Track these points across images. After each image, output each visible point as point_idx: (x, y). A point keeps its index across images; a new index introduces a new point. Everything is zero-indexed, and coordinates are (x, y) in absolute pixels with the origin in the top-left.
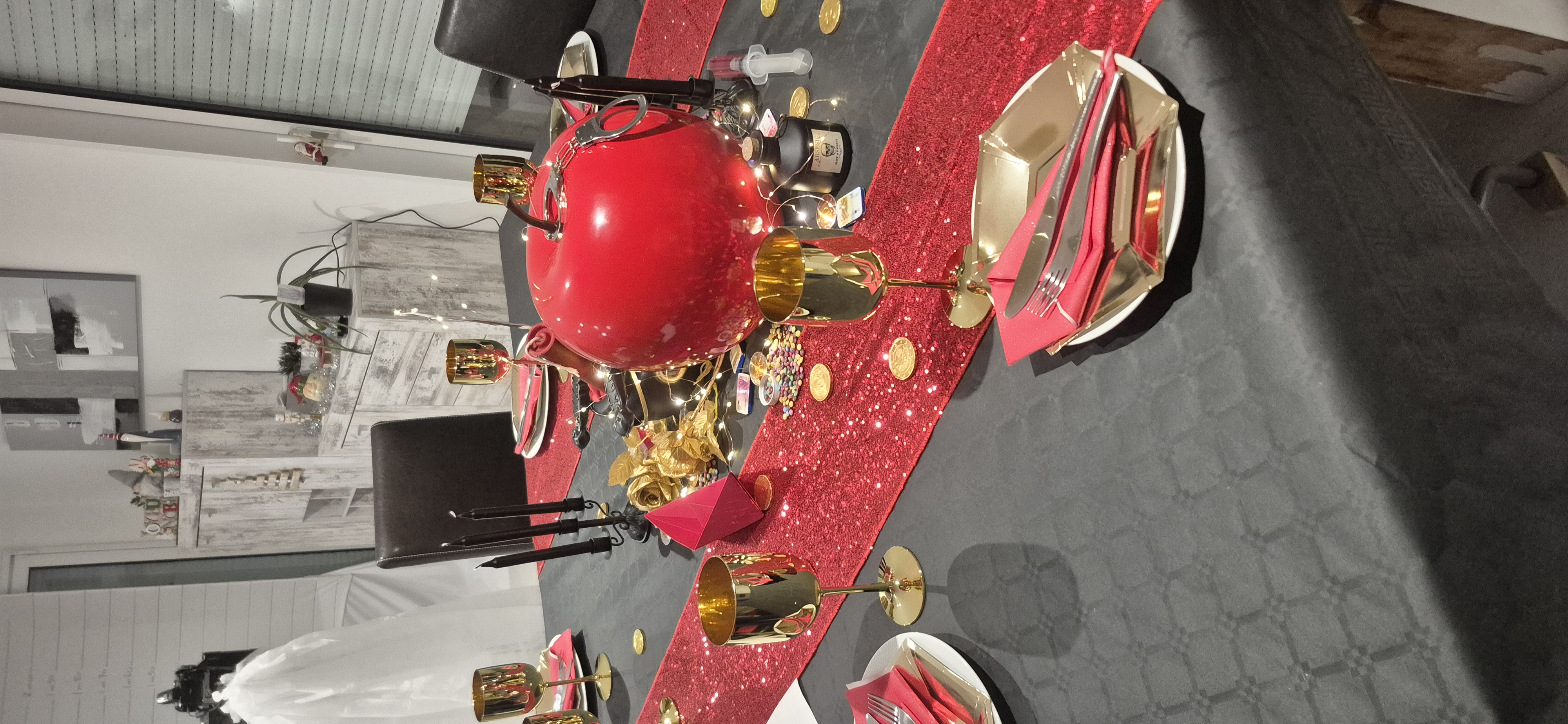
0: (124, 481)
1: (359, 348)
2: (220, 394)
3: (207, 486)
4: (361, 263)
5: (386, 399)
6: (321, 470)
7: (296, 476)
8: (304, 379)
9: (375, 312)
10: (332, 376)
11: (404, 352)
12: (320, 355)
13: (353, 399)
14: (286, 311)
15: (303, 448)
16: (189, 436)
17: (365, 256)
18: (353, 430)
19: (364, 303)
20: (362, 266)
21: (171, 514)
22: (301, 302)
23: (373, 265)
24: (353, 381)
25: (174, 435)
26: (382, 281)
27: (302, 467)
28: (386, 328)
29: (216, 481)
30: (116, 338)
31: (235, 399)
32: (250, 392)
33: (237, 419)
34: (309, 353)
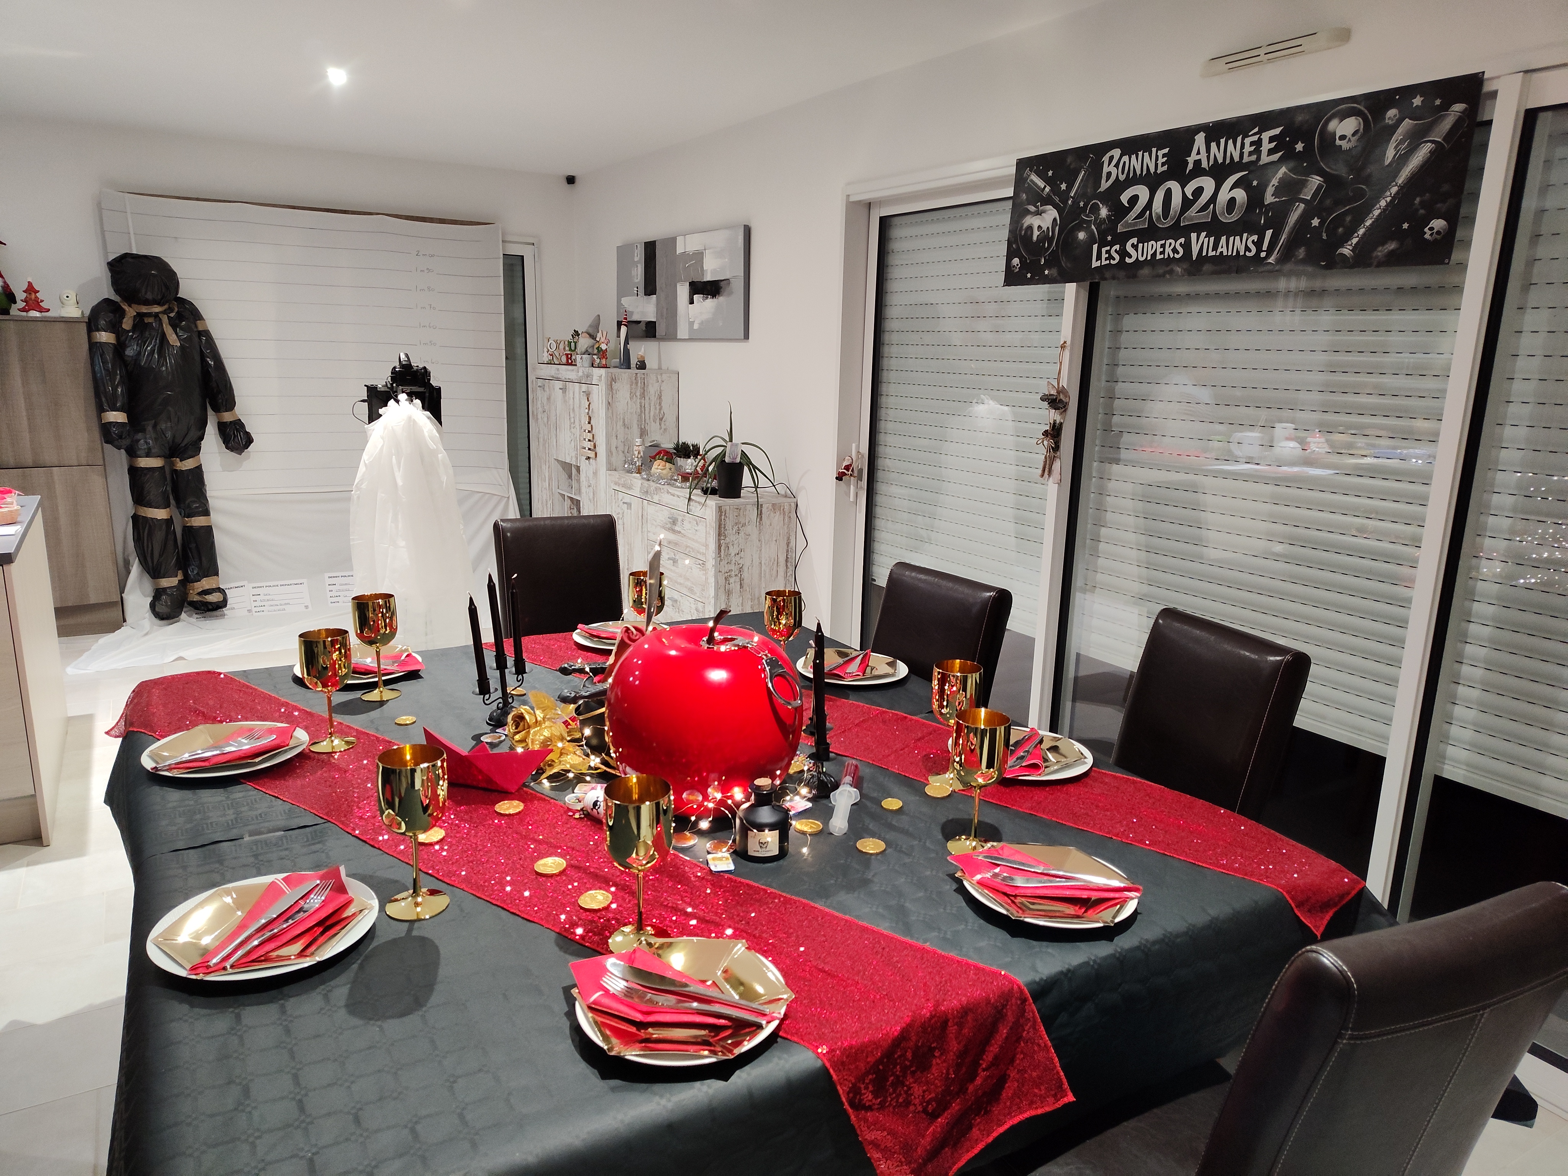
0: (590, 326)
1: (691, 503)
2: (660, 397)
3: (584, 387)
4: (762, 505)
5: (653, 524)
6: (595, 473)
7: (591, 454)
8: (670, 460)
9: (721, 516)
10: (671, 482)
11: (690, 539)
12: (688, 473)
13: (652, 498)
14: (721, 449)
15: (613, 459)
16: (625, 375)
17: (767, 508)
18: (627, 499)
19: (728, 508)
20: (759, 506)
21: (564, 359)
22: (727, 460)
23: (760, 514)
24: (666, 498)
25: (626, 363)
26: (747, 521)
27: (598, 458)
28: (708, 524)
29: (588, 395)
30: (701, 323)
31: (656, 409)
32: (661, 419)
33: (639, 410)
34: (689, 465)
